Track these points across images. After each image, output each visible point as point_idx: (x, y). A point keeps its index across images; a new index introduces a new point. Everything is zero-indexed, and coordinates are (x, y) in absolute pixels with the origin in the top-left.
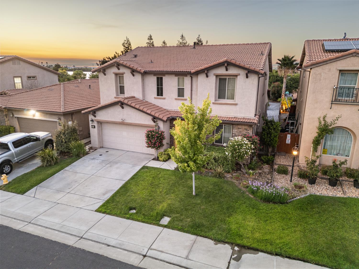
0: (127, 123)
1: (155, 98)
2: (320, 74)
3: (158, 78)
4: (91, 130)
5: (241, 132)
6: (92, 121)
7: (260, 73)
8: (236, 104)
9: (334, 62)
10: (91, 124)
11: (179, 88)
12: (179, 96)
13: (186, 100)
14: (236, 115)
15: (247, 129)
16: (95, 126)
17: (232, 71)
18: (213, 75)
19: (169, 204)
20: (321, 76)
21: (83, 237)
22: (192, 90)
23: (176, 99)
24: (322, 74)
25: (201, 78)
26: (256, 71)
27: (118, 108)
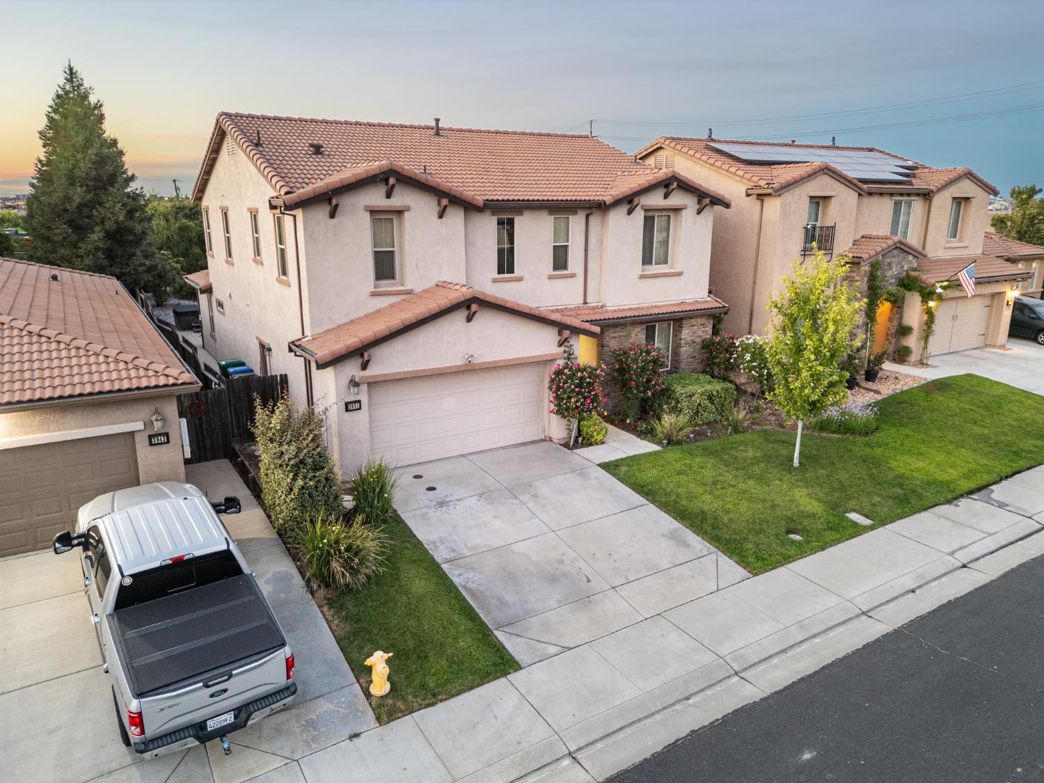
0: (484, 363)
1: (495, 281)
2: (790, 204)
3: (500, 223)
4: (344, 420)
5: (694, 332)
6: (357, 384)
8: (680, 274)
11: (554, 247)
12: (555, 268)
13: (573, 276)
14: (679, 298)
16: (360, 402)
17: (677, 199)
18: (641, 209)
20: (791, 207)
21: (864, 611)
22: (586, 250)
23: (550, 277)
24: (792, 204)
25: (617, 218)
27: (451, 324)
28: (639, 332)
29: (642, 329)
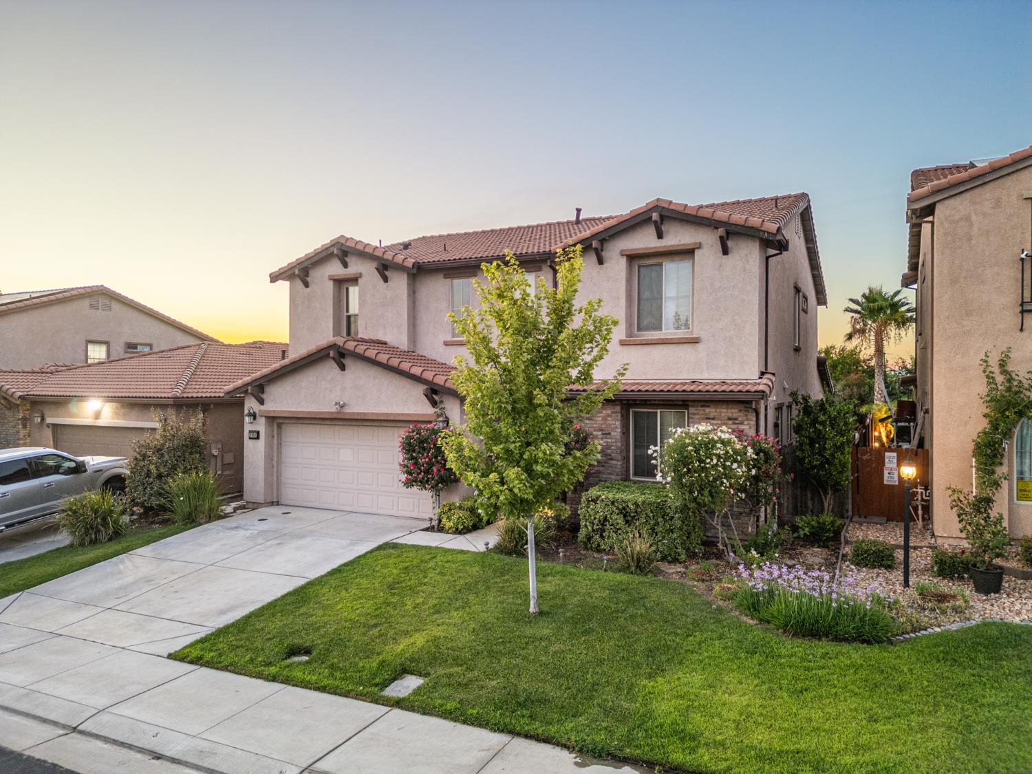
0: (353, 414)
1: (446, 344)
2: (967, 219)
4: (248, 444)
6: (253, 416)
7: (764, 231)
8: (695, 341)
9: (1009, 174)
10: (248, 427)
14: (696, 376)
15: (736, 419)
16: (258, 433)
17: (677, 237)
18: (619, 257)
19: (436, 638)
20: (971, 225)
21: (79, 728)
24: (974, 218)
26: (753, 227)
27: (329, 370)
28: (609, 416)
29: (612, 413)
